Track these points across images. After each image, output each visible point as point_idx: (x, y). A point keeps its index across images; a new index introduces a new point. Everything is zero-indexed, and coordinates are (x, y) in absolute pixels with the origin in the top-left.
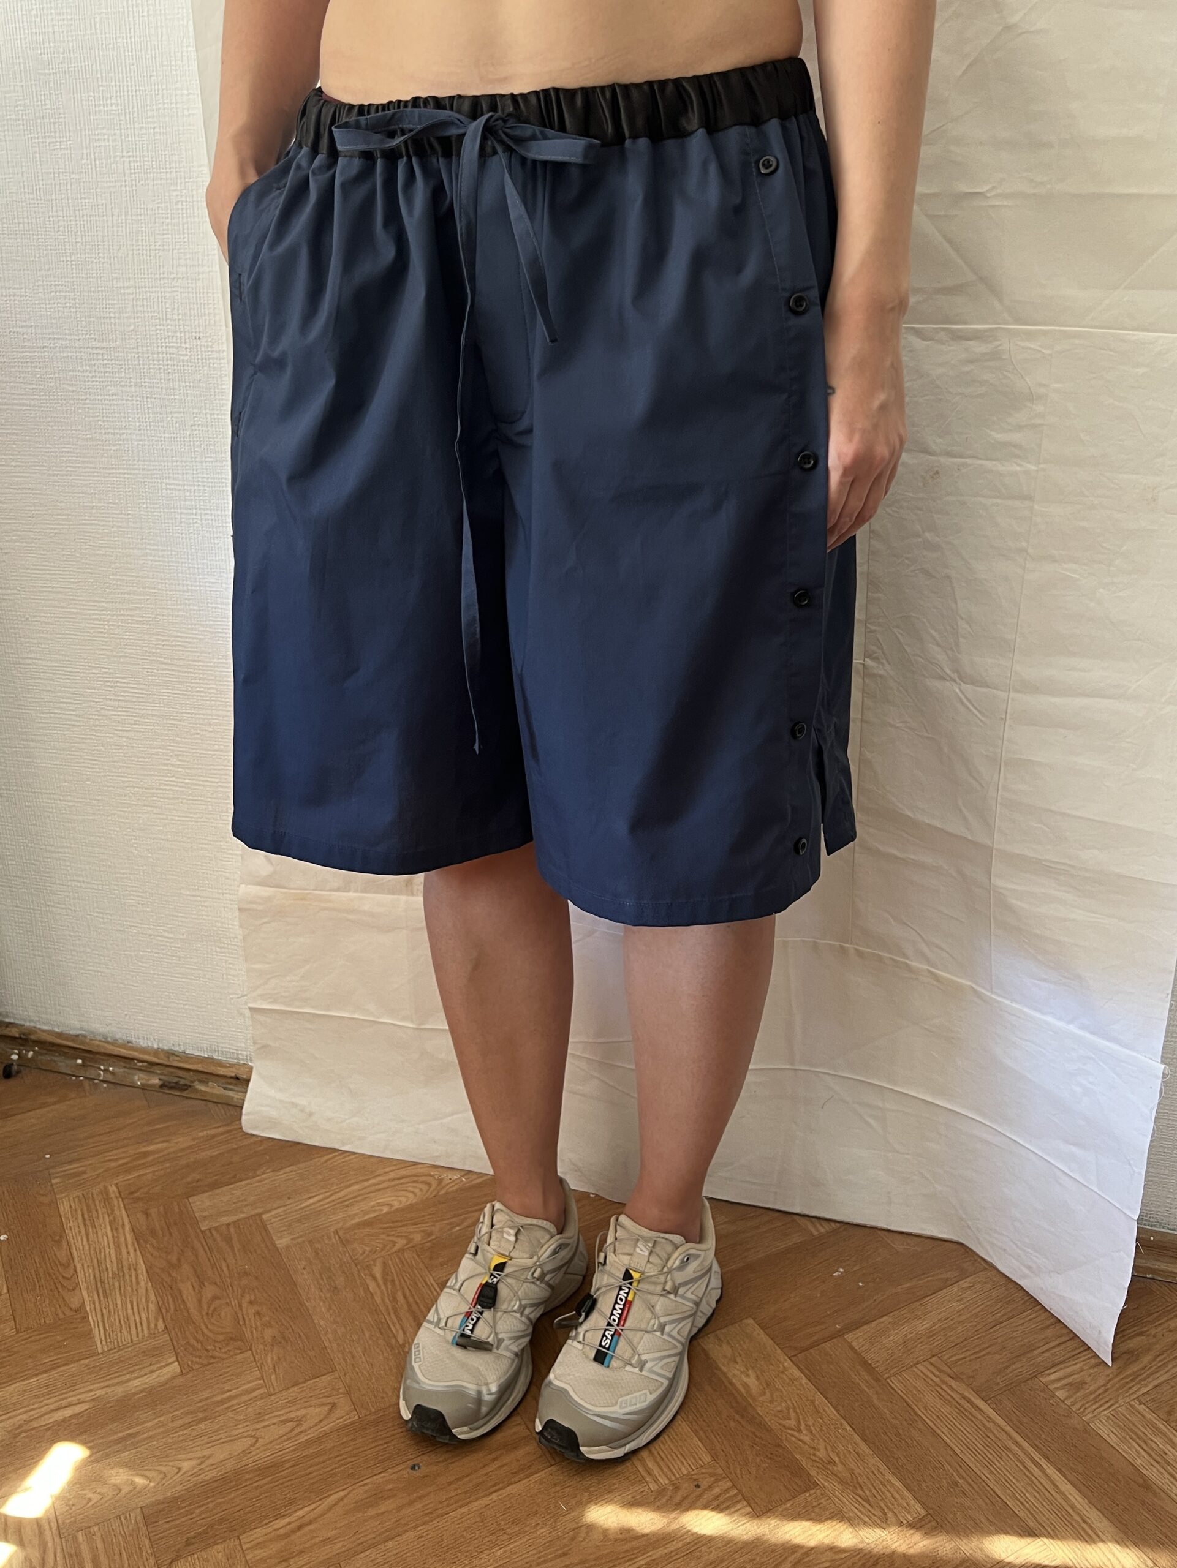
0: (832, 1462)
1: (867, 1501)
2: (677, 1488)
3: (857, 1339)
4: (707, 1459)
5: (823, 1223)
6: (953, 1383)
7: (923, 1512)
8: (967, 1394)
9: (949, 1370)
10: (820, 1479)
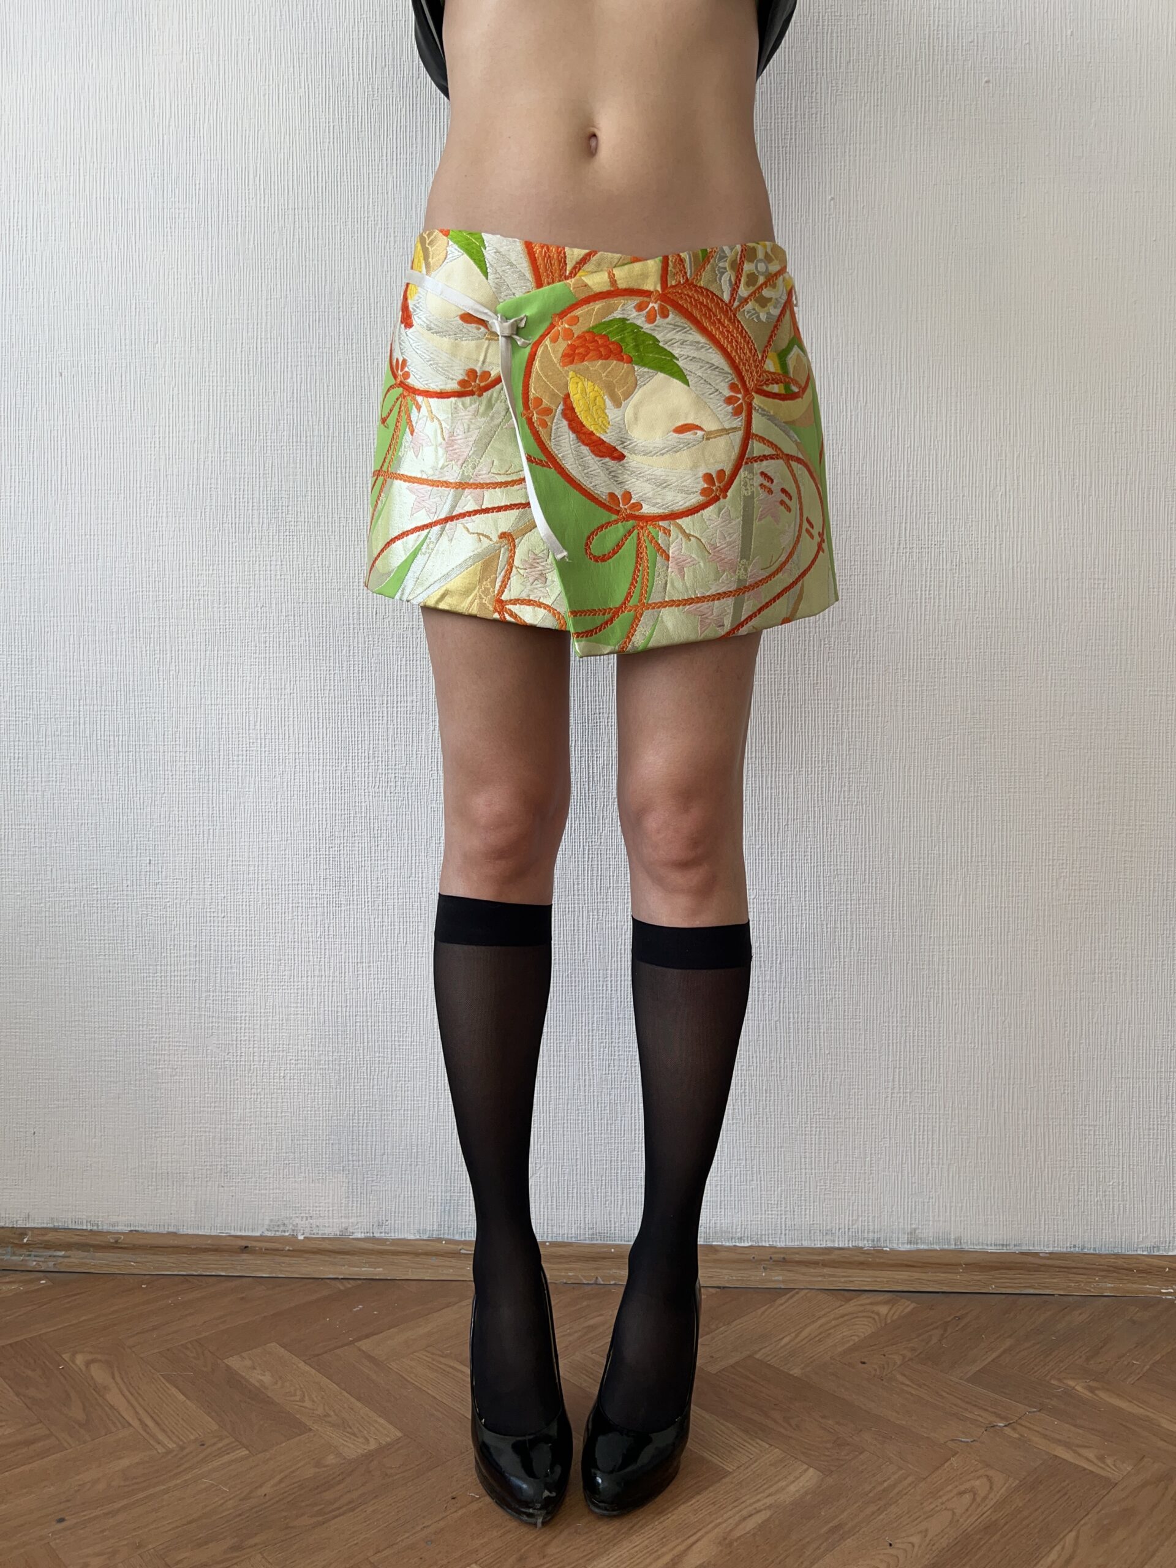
0: (328, 1415)
1: (354, 1434)
2: (182, 1448)
3: (365, 1345)
4: (215, 1427)
5: (351, 1281)
6: (442, 1360)
7: (399, 1434)
8: (452, 1364)
9: (440, 1353)
10: (315, 1427)
